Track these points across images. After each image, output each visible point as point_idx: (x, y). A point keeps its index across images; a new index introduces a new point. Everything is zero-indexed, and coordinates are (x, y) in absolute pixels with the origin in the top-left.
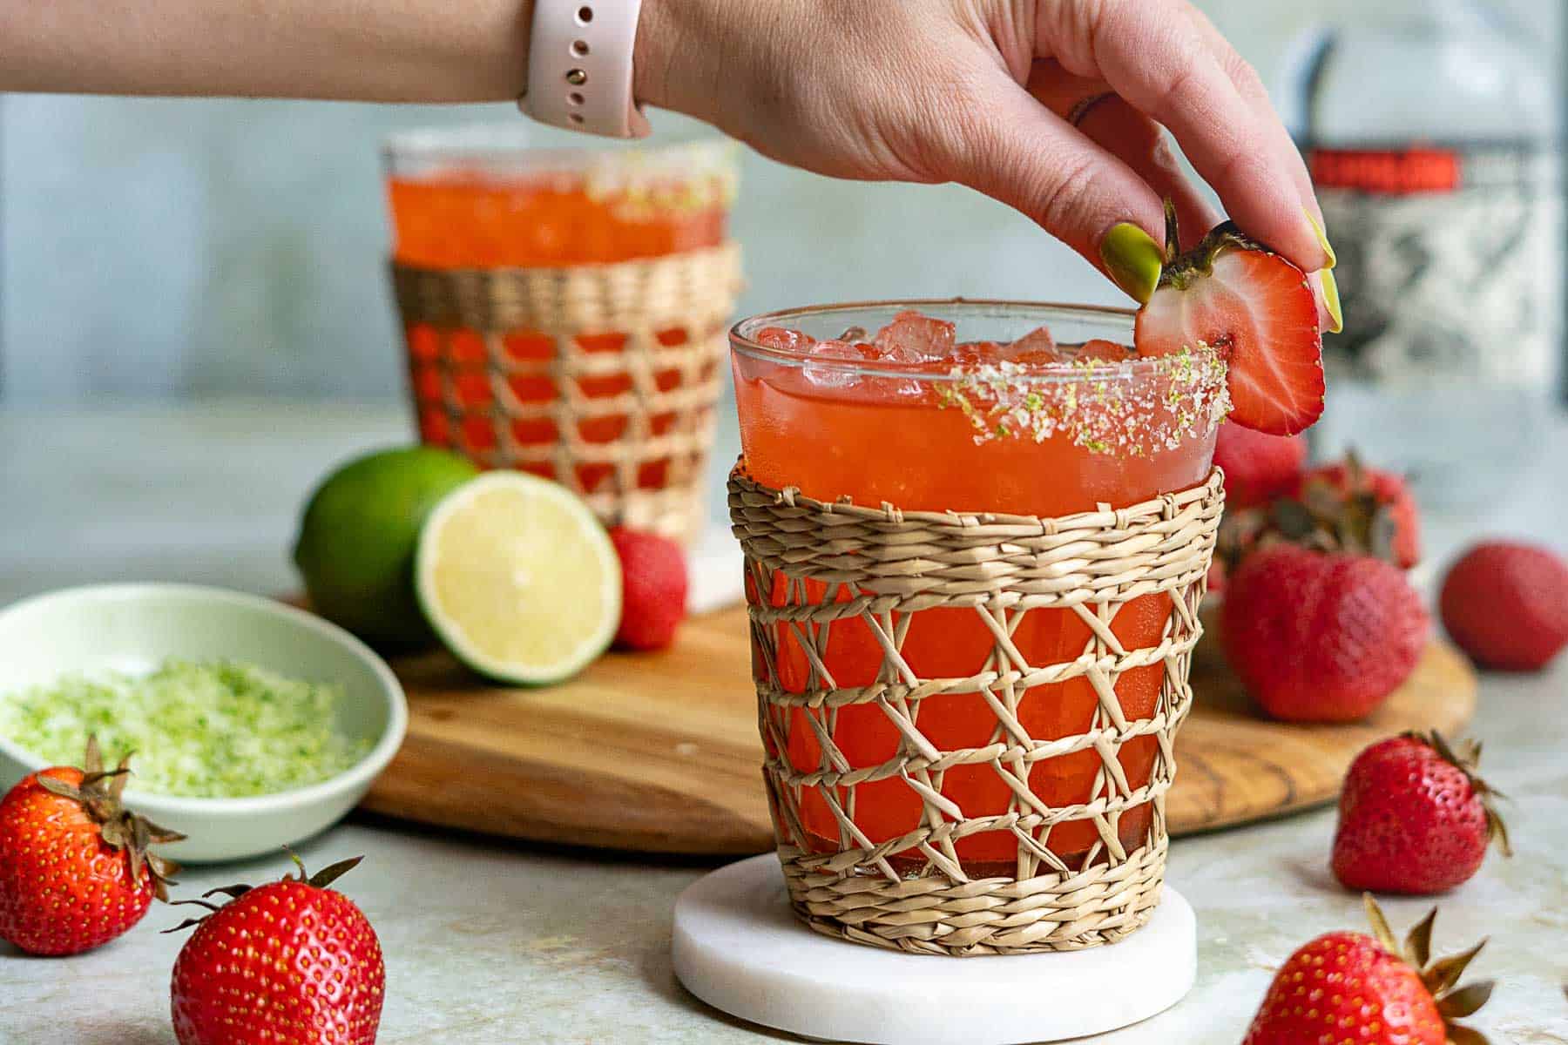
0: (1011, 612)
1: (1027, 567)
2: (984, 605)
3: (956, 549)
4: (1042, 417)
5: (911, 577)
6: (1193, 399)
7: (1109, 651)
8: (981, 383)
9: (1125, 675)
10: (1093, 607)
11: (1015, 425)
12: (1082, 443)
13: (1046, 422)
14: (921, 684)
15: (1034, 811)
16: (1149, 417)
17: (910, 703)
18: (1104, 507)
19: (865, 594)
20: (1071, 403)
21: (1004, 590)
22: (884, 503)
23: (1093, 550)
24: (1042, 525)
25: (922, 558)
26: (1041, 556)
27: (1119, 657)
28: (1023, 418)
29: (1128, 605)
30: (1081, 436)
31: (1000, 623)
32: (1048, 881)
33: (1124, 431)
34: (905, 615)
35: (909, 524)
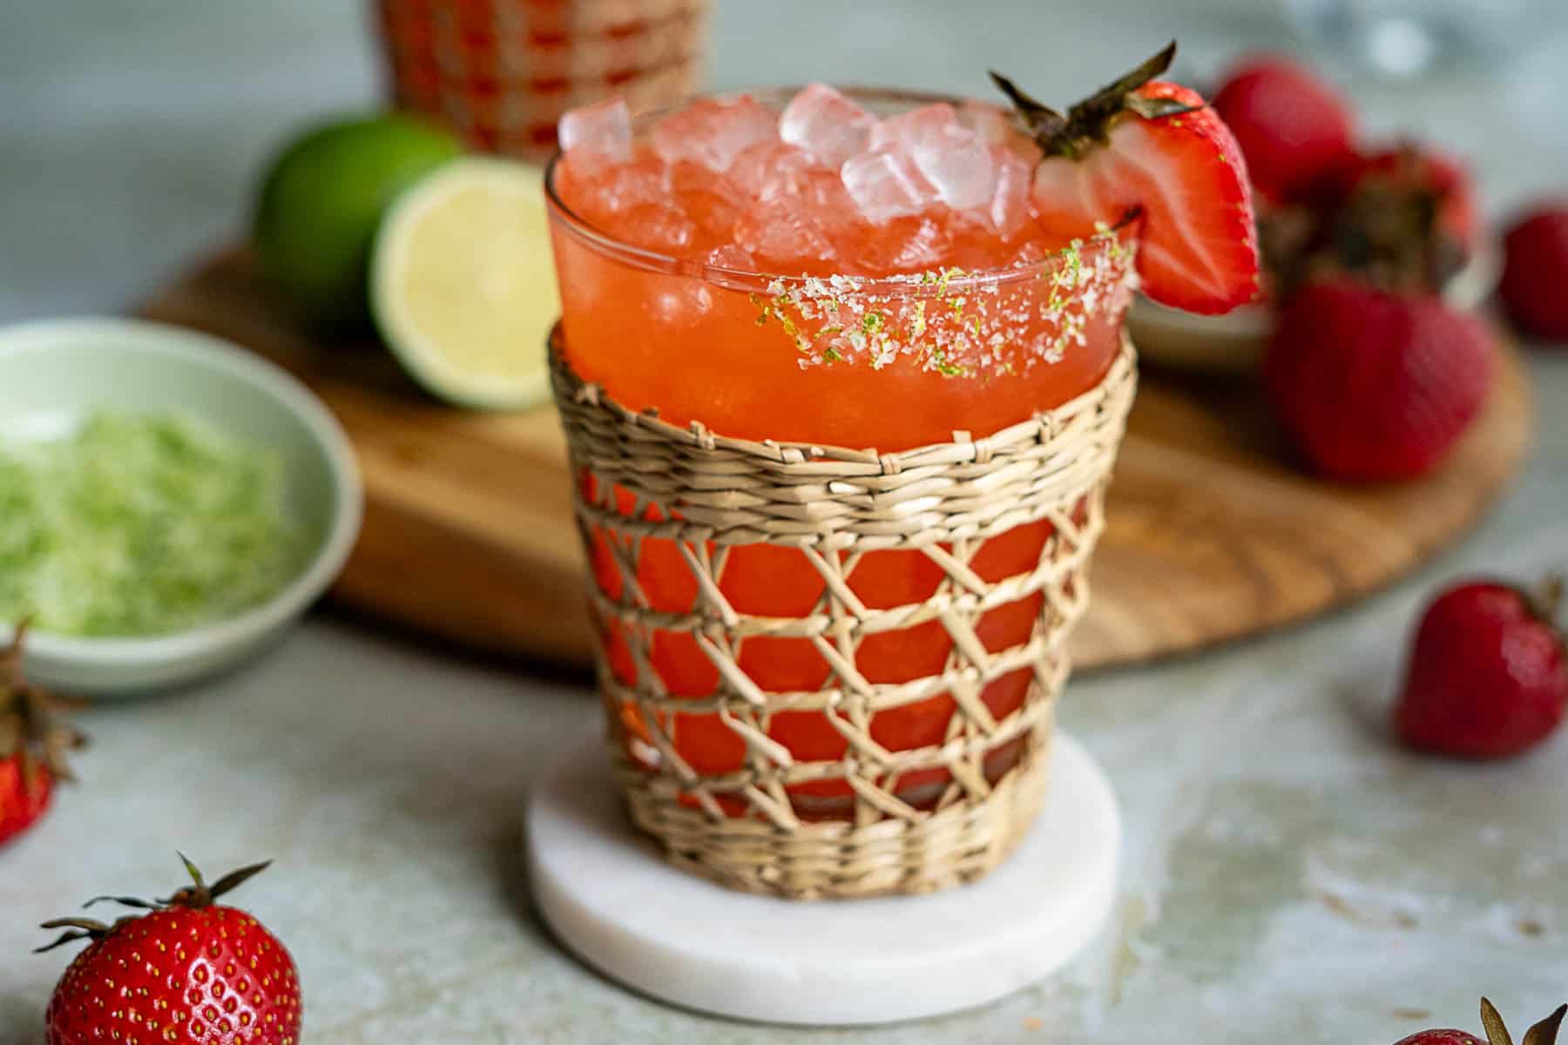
0: (845, 555)
1: (862, 509)
2: (813, 547)
3: (778, 486)
4: (883, 339)
5: (725, 510)
6: (1082, 303)
7: (968, 591)
8: (805, 299)
9: (988, 616)
10: (947, 547)
11: (850, 349)
12: (934, 369)
13: (887, 346)
14: (742, 622)
15: (875, 760)
16: (1022, 331)
17: (730, 641)
18: (962, 436)
19: (674, 519)
20: (920, 325)
21: (836, 531)
22: (694, 423)
23: (947, 486)
24: (881, 463)
25: (738, 490)
26: (880, 498)
27: (980, 598)
28: (859, 342)
29: (991, 543)
30: (932, 360)
31: (831, 564)
32: (891, 829)
33: (989, 350)
34: (721, 547)
35: (721, 453)
